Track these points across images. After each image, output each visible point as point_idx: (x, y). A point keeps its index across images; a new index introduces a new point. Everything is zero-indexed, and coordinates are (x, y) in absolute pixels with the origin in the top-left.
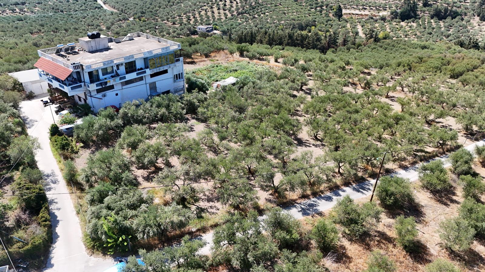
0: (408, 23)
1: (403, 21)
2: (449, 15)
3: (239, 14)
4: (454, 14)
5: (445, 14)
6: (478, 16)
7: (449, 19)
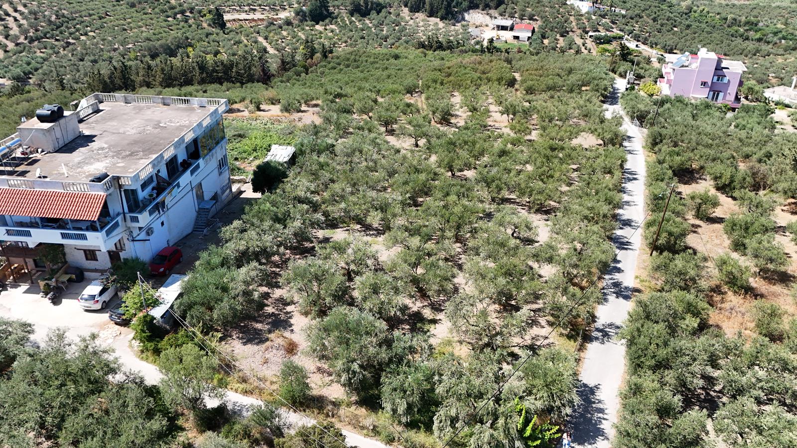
0: (325, 26)
1: (317, 24)
2: (372, 9)
3: (32, 41)
4: (377, 6)
5: (366, 7)
6: (406, 6)
7: (373, 14)
